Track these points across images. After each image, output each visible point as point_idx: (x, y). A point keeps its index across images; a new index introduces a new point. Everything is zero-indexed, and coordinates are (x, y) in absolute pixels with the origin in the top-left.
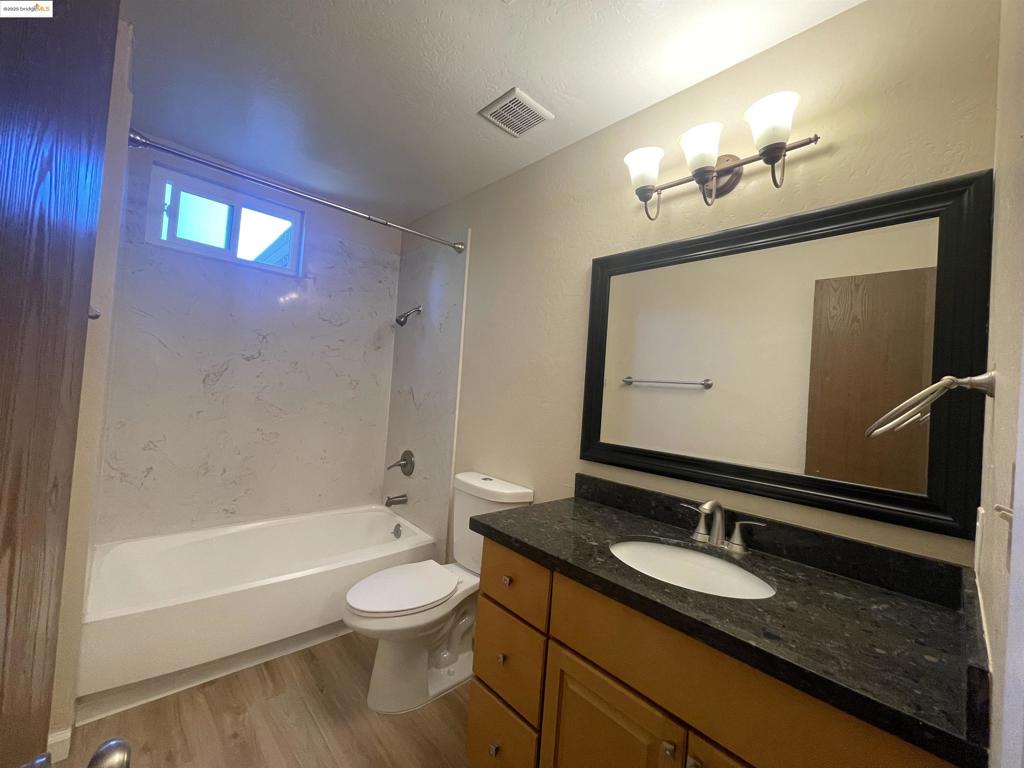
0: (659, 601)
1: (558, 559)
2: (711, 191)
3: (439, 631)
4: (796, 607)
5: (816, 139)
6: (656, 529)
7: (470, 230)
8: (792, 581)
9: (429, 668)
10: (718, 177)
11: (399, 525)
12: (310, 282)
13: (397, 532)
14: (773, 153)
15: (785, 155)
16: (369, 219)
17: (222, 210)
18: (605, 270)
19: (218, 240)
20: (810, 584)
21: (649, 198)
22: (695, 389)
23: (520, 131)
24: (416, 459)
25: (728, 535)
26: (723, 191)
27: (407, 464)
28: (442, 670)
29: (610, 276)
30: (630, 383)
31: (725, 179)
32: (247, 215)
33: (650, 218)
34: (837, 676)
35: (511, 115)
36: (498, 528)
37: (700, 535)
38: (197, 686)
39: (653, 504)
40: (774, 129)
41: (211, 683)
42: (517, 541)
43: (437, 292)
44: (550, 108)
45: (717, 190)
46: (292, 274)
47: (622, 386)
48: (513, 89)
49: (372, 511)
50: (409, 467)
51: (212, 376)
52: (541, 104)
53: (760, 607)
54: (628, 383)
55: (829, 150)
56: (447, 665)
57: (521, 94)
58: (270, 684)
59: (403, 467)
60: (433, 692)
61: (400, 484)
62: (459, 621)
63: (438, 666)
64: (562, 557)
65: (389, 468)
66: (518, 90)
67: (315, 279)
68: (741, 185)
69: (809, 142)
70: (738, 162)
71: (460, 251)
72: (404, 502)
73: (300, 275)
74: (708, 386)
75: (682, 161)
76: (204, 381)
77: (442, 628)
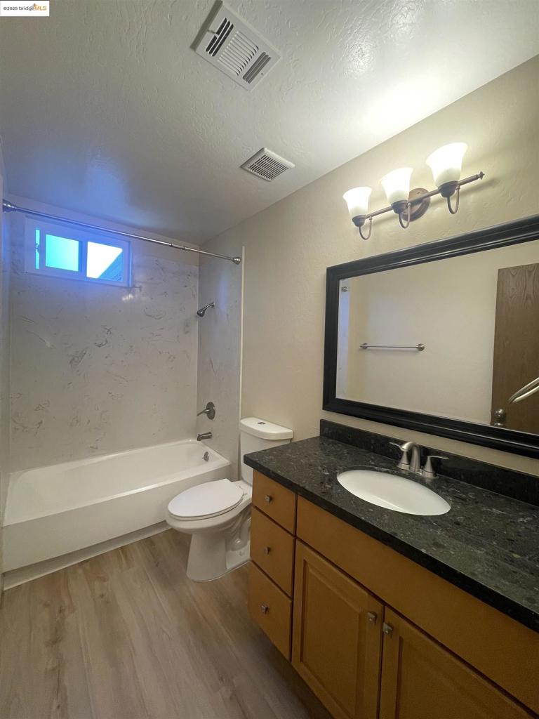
0: (363, 518)
1: (299, 486)
2: (407, 216)
3: (232, 526)
4: (462, 521)
5: (481, 175)
6: (373, 461)
7: (244, 248)
8: (464, 500)
9: (227, 550)
10: (412, 206)
11: (206, 454)
12: (137, 290)
13: (206, 457)
14: (448, 189)
15: (459, 188)
16: (171, 246)
17: (73, 245)
18: (335, 275)
19: (73, 266)
20: (477, 503)
21: (362, 224)
22: (411, 351)
23: (271, 177)
24: (216, 408)
25: (423, 464)
26: (415, 217)
27: (210, 411)
28: (236, 552)
29: (339, 280)
30: (366, 347)
31: (417, 207)
32: (92, 247)
33: (364, 238)
34: (480, 577)
35: (264, 167)
36: (262, 463)
37: (404, 465)
38: (79, 563)
39: (373, 441)
40: (448, 171)
41: (87, 561)
42: (273, 473)
43: (223, 293)
44: (291, 159)
45: (411, 216)
46: (125, 285)
47: (360, 350)
48: (262, 150)
49: (190, 443)
50: (212, 414)
51: (76, 359)
52: (284, 158)
53: (435, 522)
54: (364, 347)
55: (492, 183)
56: (239, 549)
57: (269, 152)
58: (124, 561)
59: (208, 413)
60: (230, 566)
61: (207, 425)
62: (245, 520)
63: (233, 549)
64: (301, 485)
65: (198, 415)
66: (266, 149)
67: (140, 288)
68: (429, 211)
69: (476, 178)
70: (426, 194)
71: (238, 263)
72: (209, 437)
73: (130, 286)
74: (422, 349)
75: (383, 196)
76: (71, 362)
77: (234, 524)
